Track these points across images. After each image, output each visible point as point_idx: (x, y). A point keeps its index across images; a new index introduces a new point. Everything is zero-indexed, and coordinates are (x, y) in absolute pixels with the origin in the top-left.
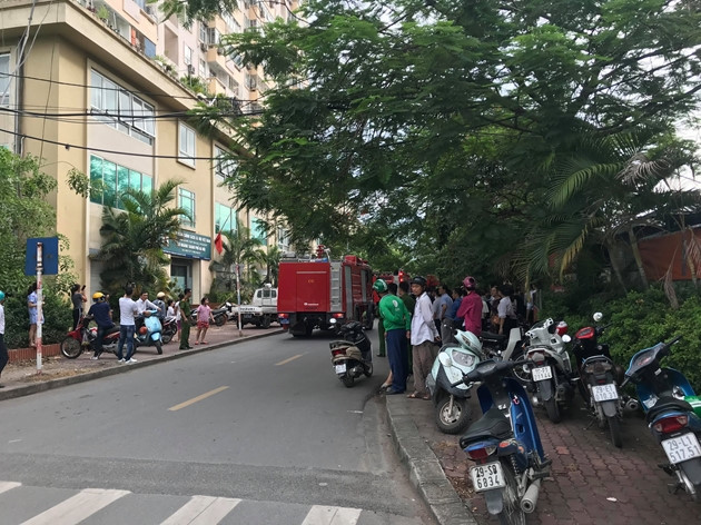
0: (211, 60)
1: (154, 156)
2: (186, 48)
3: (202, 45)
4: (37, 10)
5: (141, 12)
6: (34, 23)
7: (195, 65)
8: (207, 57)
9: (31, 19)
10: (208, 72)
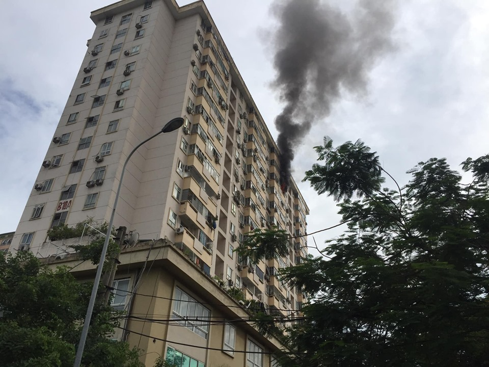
0: (243, 276)
1: (207, 348)
2: (228, 269)
3: (239, 266)
4: (152, 252)
5: (204, 248)
6: (149, 260)
7: (233, 280)
8: (241, 274)
9: (148, 257)
10: (241, 285)
